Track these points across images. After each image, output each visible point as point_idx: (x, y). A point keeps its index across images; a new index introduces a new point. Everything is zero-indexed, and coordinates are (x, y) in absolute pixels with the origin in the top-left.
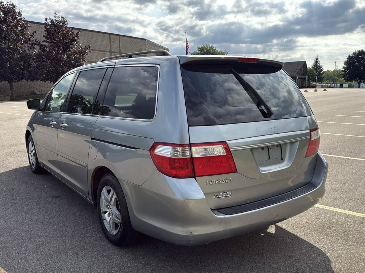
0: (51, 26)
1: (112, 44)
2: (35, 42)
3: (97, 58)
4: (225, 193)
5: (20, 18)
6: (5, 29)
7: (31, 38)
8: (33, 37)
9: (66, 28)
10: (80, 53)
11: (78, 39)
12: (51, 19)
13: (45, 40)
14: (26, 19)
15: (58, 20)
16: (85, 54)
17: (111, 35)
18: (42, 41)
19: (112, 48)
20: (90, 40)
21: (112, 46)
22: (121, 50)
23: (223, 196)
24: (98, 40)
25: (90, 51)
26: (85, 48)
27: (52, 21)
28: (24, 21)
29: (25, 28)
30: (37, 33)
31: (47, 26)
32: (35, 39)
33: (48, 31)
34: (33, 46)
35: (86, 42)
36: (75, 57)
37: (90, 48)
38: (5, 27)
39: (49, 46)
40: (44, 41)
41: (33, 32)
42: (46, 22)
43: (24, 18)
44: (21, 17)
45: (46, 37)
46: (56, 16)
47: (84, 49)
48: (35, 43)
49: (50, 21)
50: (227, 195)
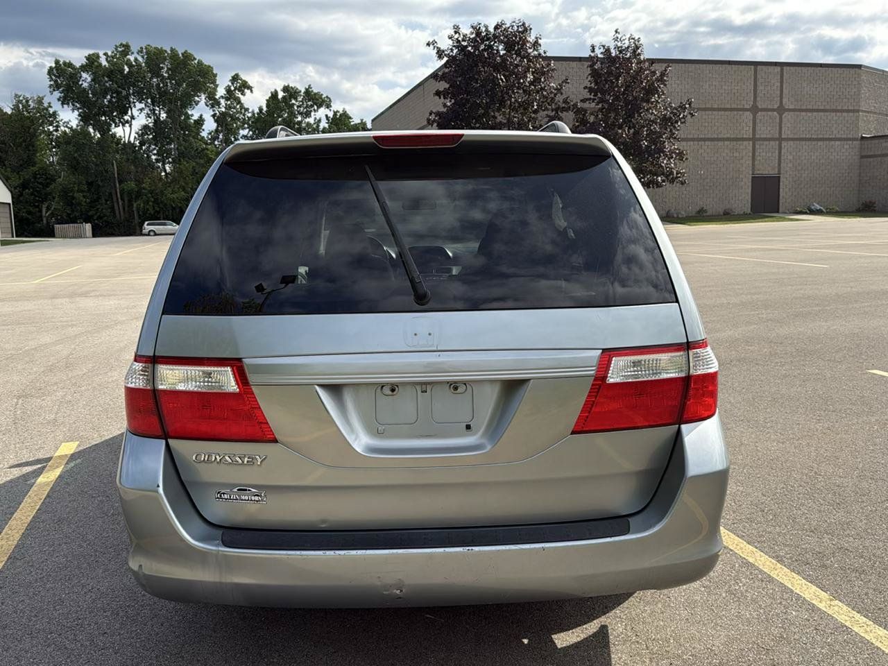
0: (602, 61)
1: (760, 88)
2: (563, 105)
3: (716, 128)
4: (246, 490)
5: (536, 53)
6: (503, 81)
7: (555, 95)
8: (562, 94)
9: (640, 62)
10: (665, 120)
11: (665, 85)
12: (604, 46)
13: (588, 96)
14: (548, 54)
15: (621, 47)
16: (677, 122)
17: (759, 67)
18: (581, 101)
19: (758, 99)
20: (703, 86)
21: (760, 95)
22: (784, 103)
23: (243, 497)
24: (723, 83)
25: (691, 114)
26: (680, 107)
27: (608, 50)
28: (543, 58)
29: (543, 73)
30: (568, 83)
31: (594, 64)
32: (564, 96)
33: (595, 74)
34: (559, 113)
35: (690, 91)
36: (651, 132)
37: (692, 105)
38: (502, 77)
39: (596, 110)
40: (583, 101)
41: (561, 82)
42: (593, 55)
43: (545, 53)
44: (537, 51)
45: (591, 90)
46: (617, 38)
47: (676, 109)
48: (563, 108)
49: (602, 50)
50: (253, 498)
